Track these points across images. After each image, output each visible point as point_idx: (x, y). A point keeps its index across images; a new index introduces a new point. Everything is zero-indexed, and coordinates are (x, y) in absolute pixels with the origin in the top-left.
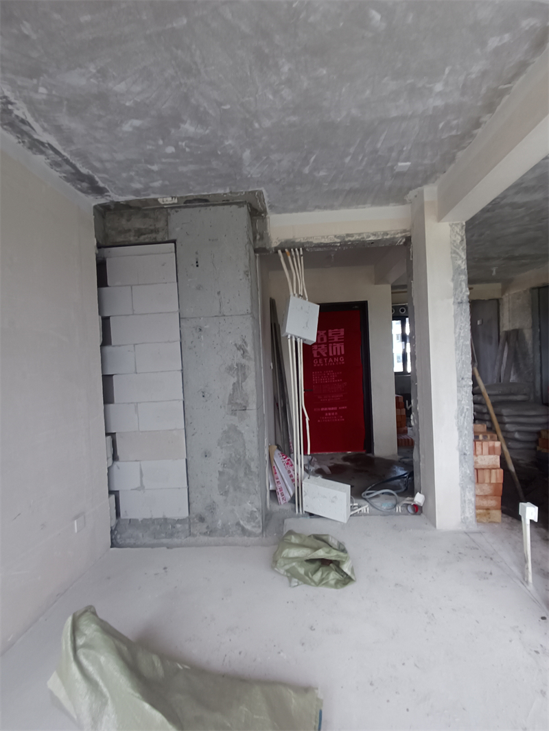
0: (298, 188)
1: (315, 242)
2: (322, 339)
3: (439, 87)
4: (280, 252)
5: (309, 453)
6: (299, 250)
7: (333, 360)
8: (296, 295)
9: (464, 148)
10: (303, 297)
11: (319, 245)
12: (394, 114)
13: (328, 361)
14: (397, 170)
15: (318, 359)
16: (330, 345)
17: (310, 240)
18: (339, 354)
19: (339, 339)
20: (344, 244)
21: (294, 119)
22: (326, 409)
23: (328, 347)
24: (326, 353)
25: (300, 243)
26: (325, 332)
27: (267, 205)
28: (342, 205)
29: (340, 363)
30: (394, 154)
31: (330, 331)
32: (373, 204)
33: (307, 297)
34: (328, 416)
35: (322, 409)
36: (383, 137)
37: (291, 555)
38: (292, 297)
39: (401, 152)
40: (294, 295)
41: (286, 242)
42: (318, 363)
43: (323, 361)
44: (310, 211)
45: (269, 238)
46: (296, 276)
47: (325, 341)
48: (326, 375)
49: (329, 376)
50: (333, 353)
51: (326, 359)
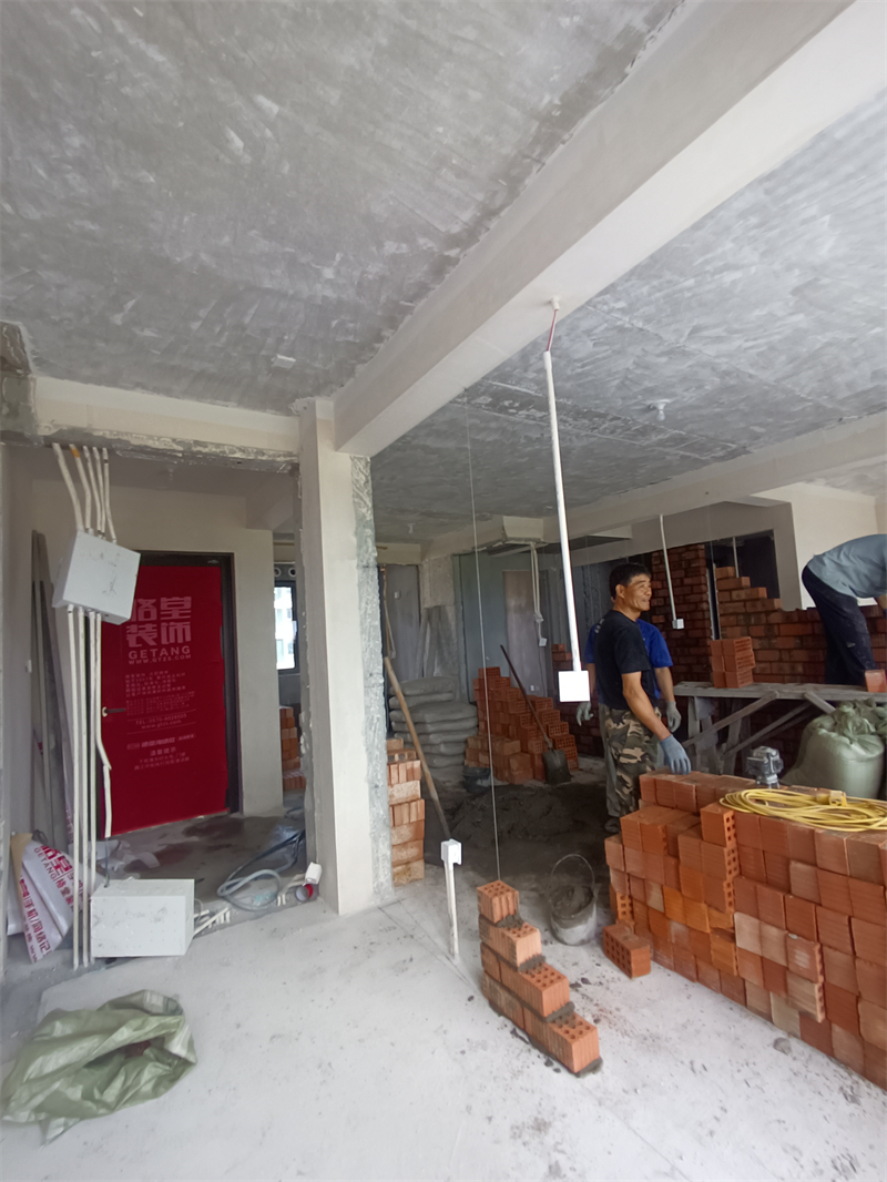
0: (101, 345)
1: (135, 442)
2: (147, 614)
3: (328, 273)
4: (57, 447)
5: (108, 833)
6: (100, 451)
7: (169, 652)
8: (91, 530)
9: (365, 362)
10: (107, 536)
11: (142, 449)
12: (267, 284)
13: (158, 654)
14: (276, 364)
15: (138, 650)
16: (164, 624)
17: (125, 438)
18: (180, 640)
19: (181, 615)
20: (190, 455)
21: (90, 226)
22: (152, 743)
23: (159, 629)
24: (154, 640)
25: (103, 438)
26: (154, 601)
27: (30, 358)
28: (187, 393)
29: (182, 657)
30: (270, 341)
31: (163, 600)
32: (240, 403)
33: (114, 536)
34: (157, 756)
35: (145, 744)
36: (252, 311)
37: (51, 1067)
38: (80, 534)
39: (280, 340)
40: (86, 530)
41: (73, 431)
42: (139, 658)
43: (149, 655)
44: (126, 388)
45: (31, 418)
46: (93, 497)
47: (154, 617)
48: (155, 678)
49: (160, 681)
50: (168, 640)
51: (154, 651)
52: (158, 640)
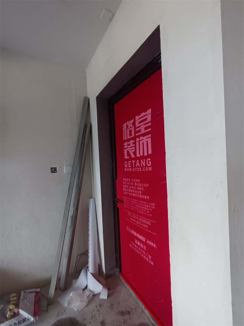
2: (130, 133)
7: (140, 163)
13: (135, 164)
15: (127, 160)
16: (137, 139)
18: (146, 154)
19: (146, 129)
22: (136, 234)
23: (135, 143)
26: (133, 121)
29: (147, 169)
31: (137, 118)
34: (137, 245)
35: (133, 232)
43: (132, 165)
48: (134, 183)
49: (136, 187)
50: (140, 154)
51: (134, 161)
52: (135, 153)
